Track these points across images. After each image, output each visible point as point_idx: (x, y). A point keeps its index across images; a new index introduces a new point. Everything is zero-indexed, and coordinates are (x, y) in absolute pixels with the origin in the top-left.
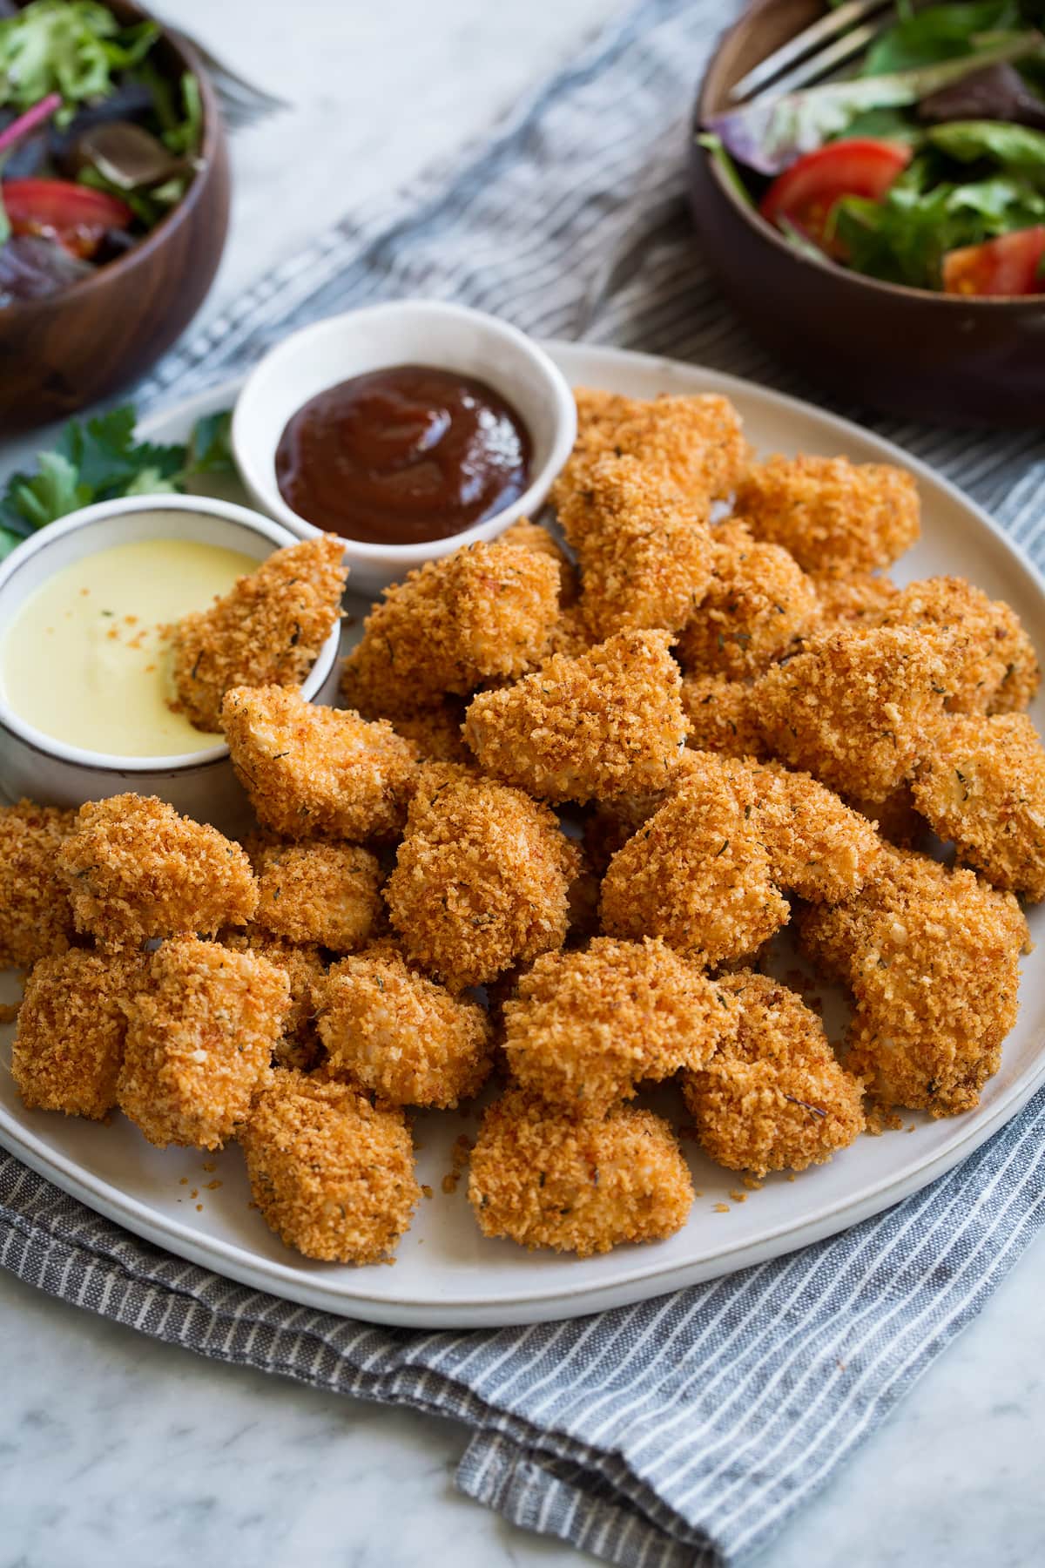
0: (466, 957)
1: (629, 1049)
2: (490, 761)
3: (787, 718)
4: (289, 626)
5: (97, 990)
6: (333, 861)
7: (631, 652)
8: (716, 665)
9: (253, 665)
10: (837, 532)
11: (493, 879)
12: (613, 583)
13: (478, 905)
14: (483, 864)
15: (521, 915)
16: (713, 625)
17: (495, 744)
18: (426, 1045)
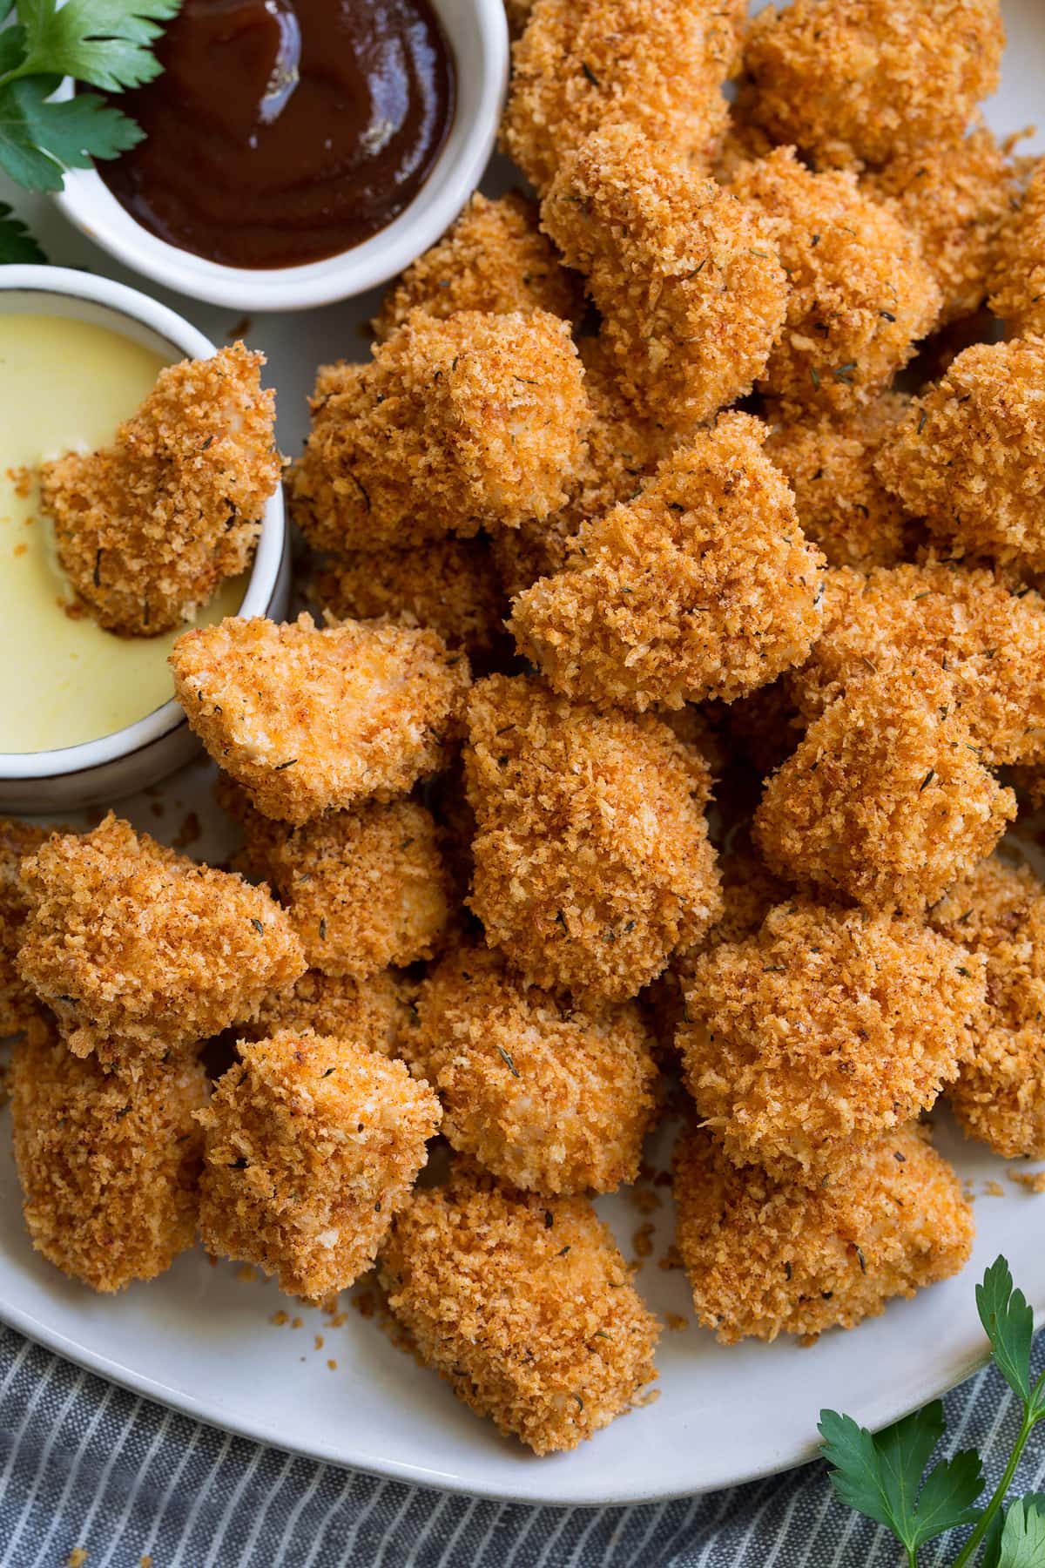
0: (607, 982)
1: (878, 1120)
2: (568, 689)
3: (944, 500)
4: (220, 511)
5: (126, 1144)
6: (377, 848)
7: (727, 492)
8: (813, 408)
9: (183, 567)
10: (912, 113)
11: (621, 879)
12: (659, 351)
13: (605, 913)
14: (604, 865)
15: (667, 913)
16: (799, 358)
17: (572, 670)
18: (592, 1127)
